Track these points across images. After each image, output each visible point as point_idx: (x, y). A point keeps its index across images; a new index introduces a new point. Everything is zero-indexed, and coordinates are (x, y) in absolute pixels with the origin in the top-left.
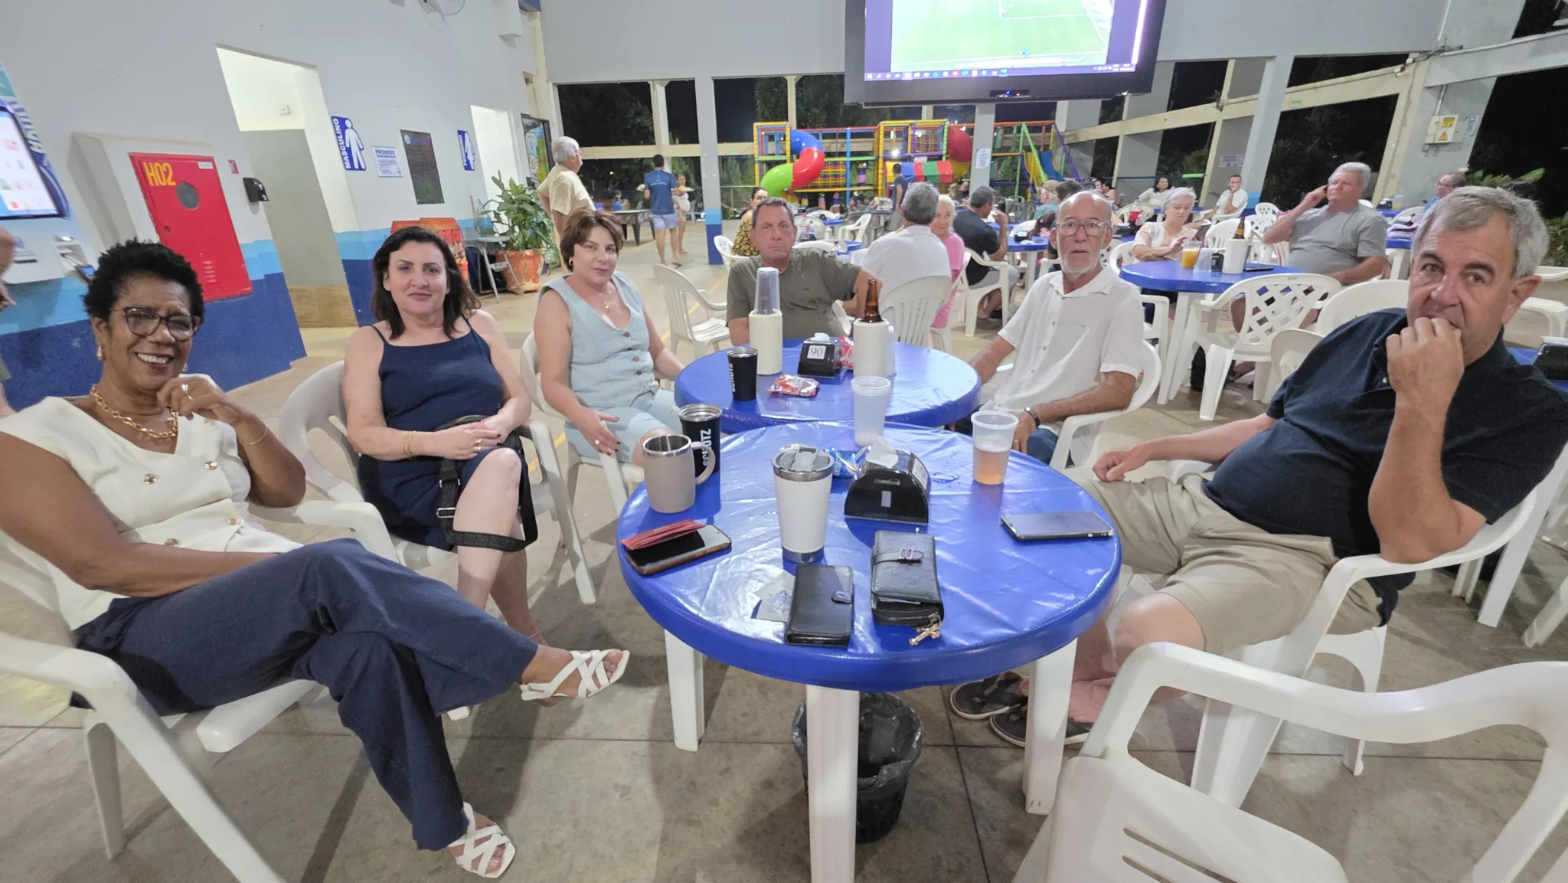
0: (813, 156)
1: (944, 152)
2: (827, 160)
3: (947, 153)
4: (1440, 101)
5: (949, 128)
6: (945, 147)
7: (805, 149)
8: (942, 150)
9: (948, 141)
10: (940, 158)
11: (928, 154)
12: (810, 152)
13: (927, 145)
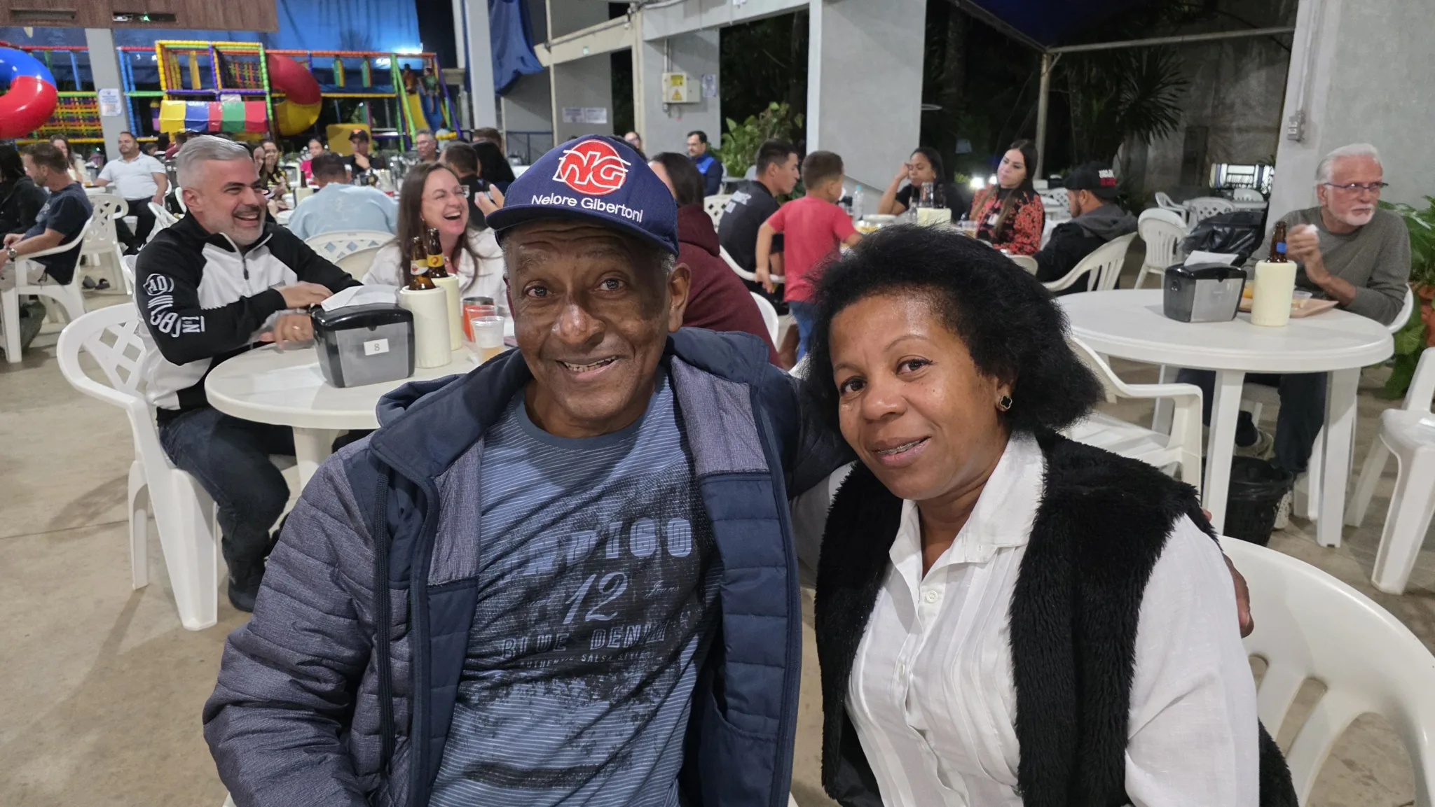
0: (36, 87)
1: (267, 89)
2: (61, 94)
3: (271, 92)
4: (666, 57)
5: (267, 55)
6: (266, 82)
7: (18, 77)
8: (263, 87)
9: (268, 72)
10: (261, 97)
11: (243, 91)
12: (28, 83)
13: (242, 77)
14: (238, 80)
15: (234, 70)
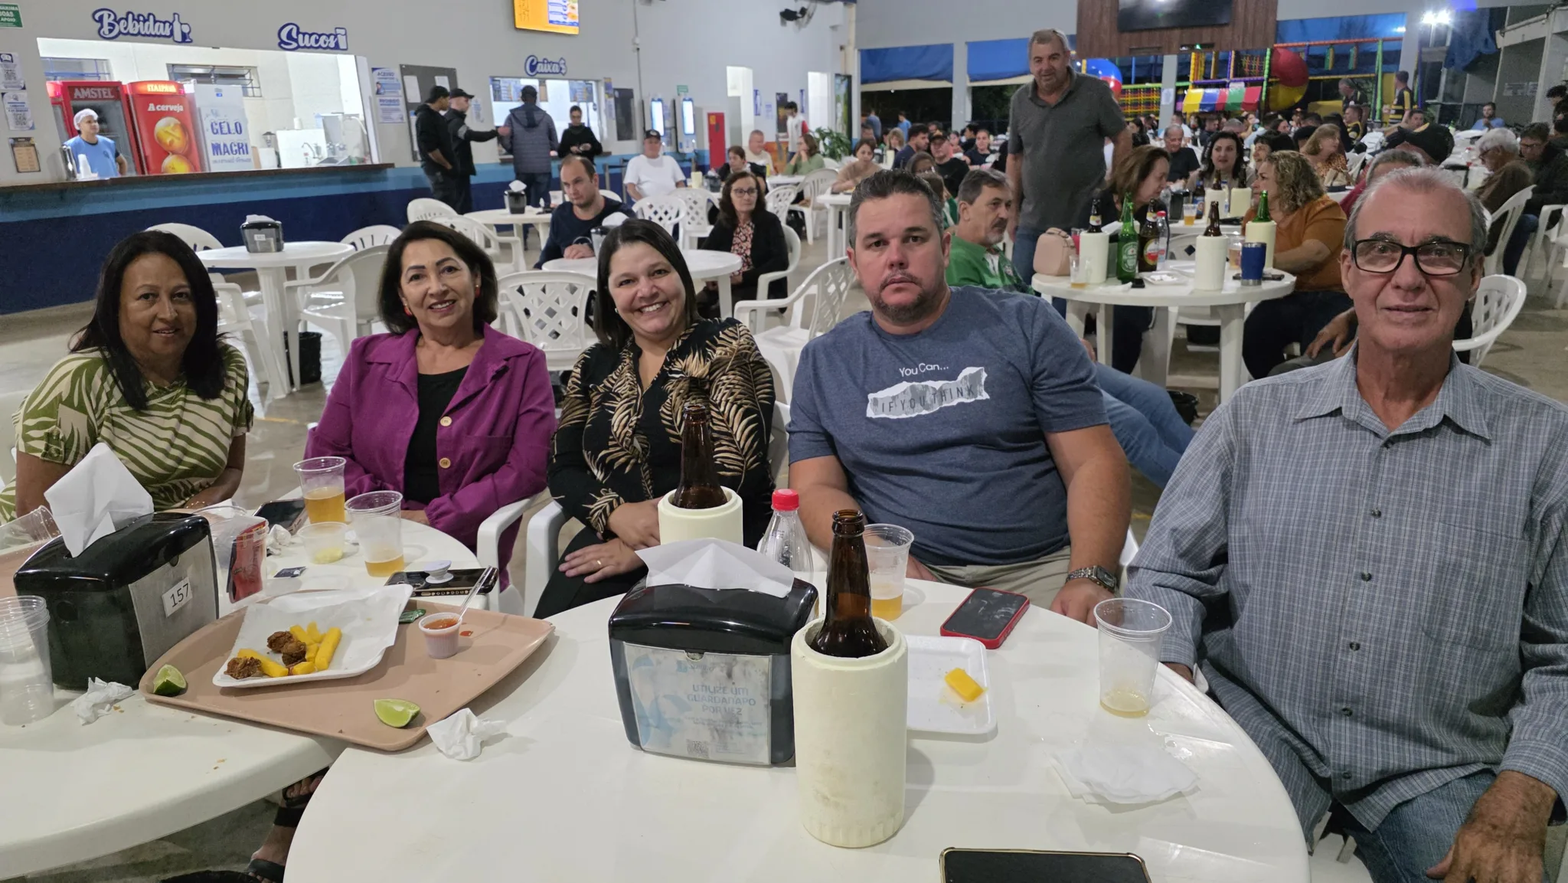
1: (1266, 76)
2: (1125, 87)
5: (1273, 49)
6: (1266, 71)
13: (1250, 67)
14: (1247, 70)
15: (1246, 62)
